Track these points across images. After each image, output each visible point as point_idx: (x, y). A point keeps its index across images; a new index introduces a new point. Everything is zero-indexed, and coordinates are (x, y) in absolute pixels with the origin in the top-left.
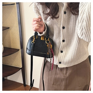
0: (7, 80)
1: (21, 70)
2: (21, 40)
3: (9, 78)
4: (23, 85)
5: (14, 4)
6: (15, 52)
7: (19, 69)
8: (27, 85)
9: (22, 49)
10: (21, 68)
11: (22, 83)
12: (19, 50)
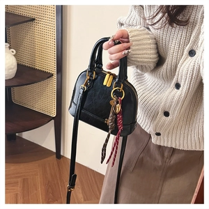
0: (21, 138)
1: (53, 121)
2: (60, 53)
3: (26, 135)
4: (55, 156)
6: (43, 79)
7: (49, 118)
8: (63, 156)
9: (60, 75)
10: (53, 118)
11: (54, 150)
12: (53, 75)
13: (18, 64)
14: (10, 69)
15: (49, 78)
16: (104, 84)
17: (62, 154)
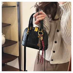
1: (18, 58)
4: (19, 70)
5: (15, 6)
7: (16, 57)
11: (19, 68)
13: (6, 39)
14: (3, 41)
15: (16, 43)
16: (35, 31)
17: (21, 69)
